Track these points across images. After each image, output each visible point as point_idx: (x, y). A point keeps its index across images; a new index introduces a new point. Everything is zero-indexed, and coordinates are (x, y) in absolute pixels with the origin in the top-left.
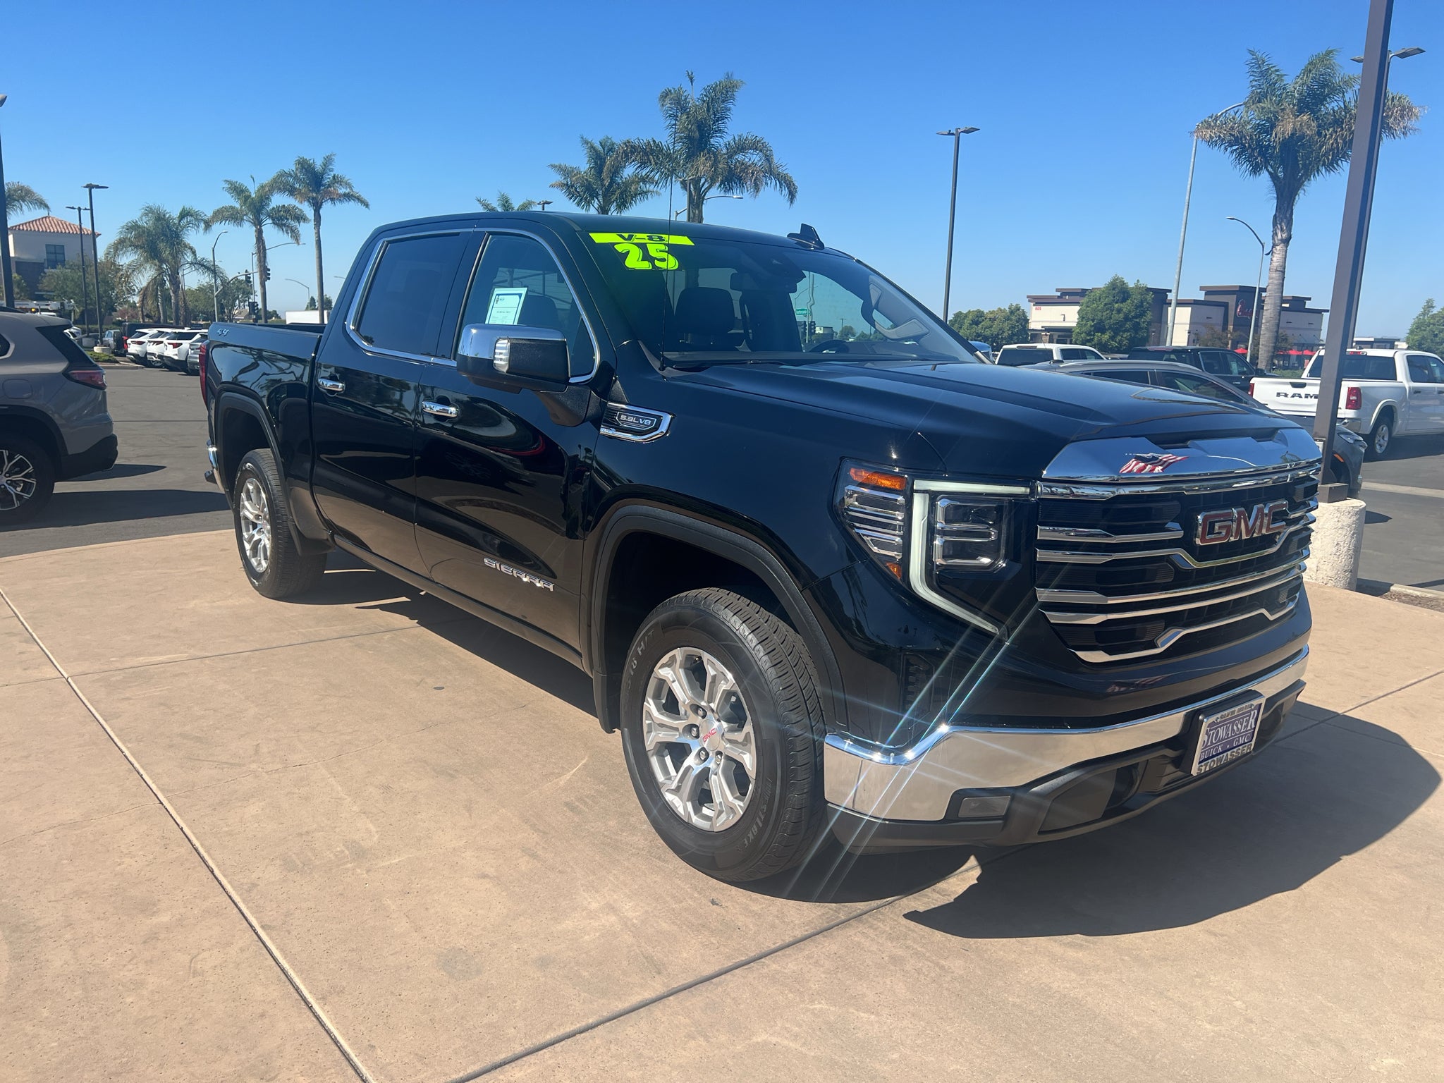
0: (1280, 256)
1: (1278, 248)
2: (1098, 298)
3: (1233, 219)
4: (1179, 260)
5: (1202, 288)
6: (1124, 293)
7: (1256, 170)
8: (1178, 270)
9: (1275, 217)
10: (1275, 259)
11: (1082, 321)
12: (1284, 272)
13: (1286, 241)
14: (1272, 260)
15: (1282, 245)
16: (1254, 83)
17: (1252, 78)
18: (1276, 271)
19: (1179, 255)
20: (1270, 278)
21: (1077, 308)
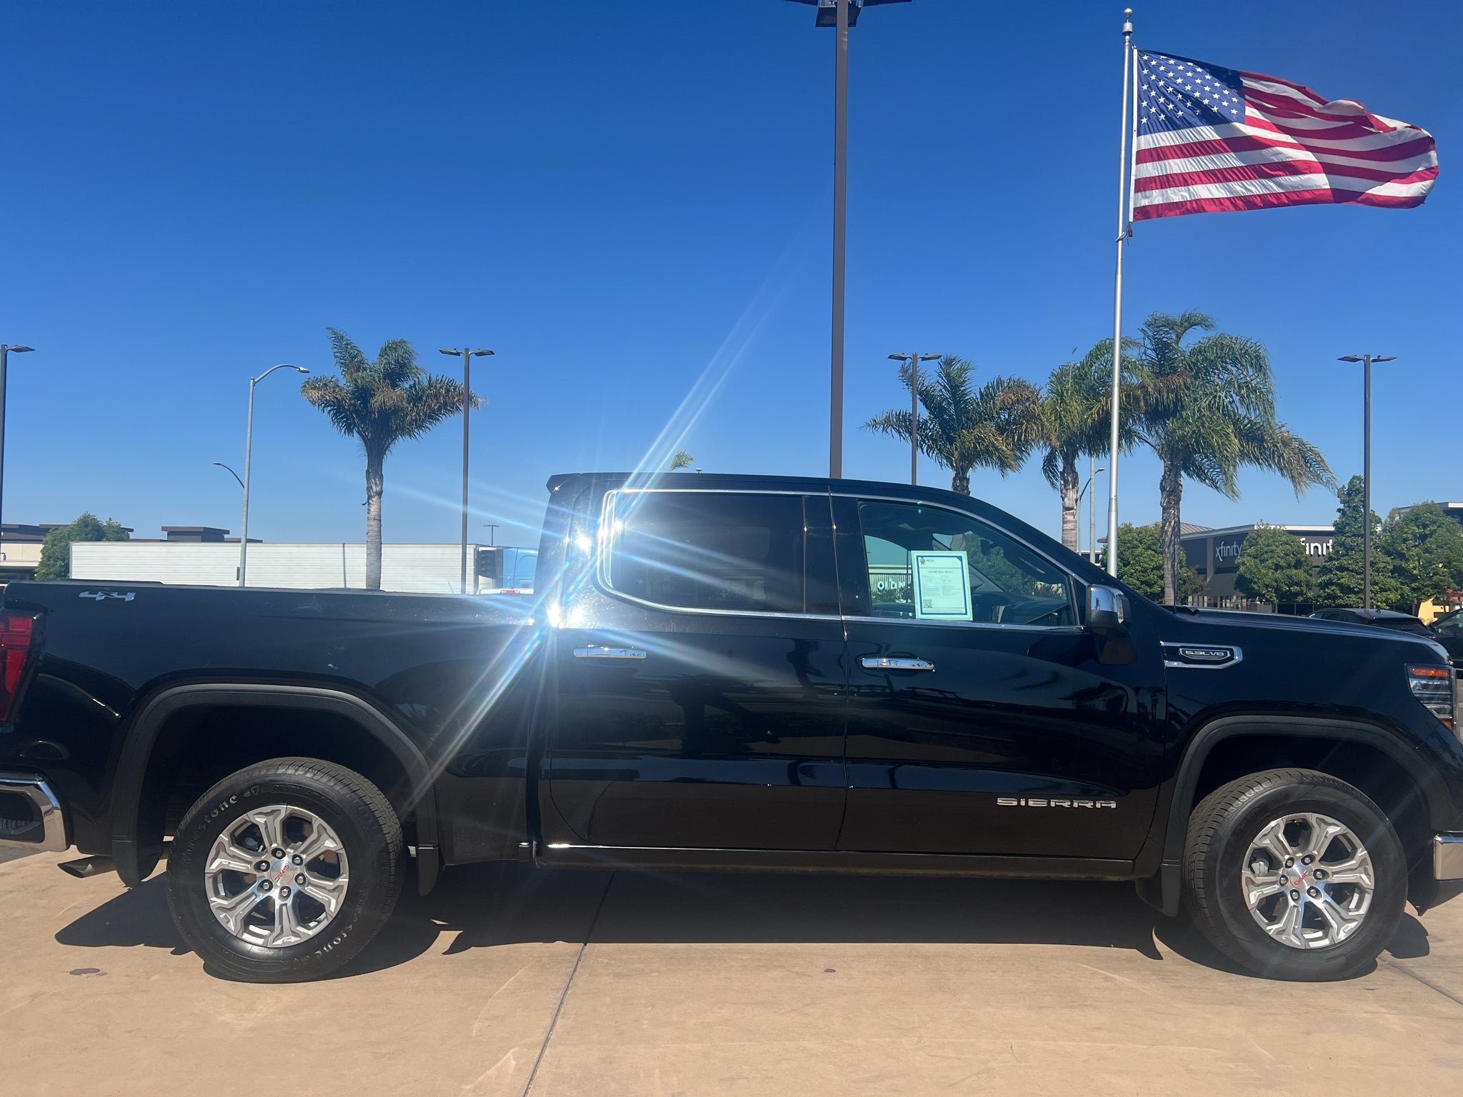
0: (376, 506)
1: (374, 499)
2: (66, 536)
3: (220, 464)
4: (246, 503)
5: (164, 529)
6: (98, 531)
7: (349, 430)
8: (245, 513)
9: (368, 472)
10: (372, 509)
11: (48, 560)
12: (380, 520)
13: (380, 494)
14: (369, 510)
15: (376, 497)
16: (338, 354)
17: (336, 350)
18: (375, 519)
19: (245, 499)
20: (369, 526)
21: (41, 546)
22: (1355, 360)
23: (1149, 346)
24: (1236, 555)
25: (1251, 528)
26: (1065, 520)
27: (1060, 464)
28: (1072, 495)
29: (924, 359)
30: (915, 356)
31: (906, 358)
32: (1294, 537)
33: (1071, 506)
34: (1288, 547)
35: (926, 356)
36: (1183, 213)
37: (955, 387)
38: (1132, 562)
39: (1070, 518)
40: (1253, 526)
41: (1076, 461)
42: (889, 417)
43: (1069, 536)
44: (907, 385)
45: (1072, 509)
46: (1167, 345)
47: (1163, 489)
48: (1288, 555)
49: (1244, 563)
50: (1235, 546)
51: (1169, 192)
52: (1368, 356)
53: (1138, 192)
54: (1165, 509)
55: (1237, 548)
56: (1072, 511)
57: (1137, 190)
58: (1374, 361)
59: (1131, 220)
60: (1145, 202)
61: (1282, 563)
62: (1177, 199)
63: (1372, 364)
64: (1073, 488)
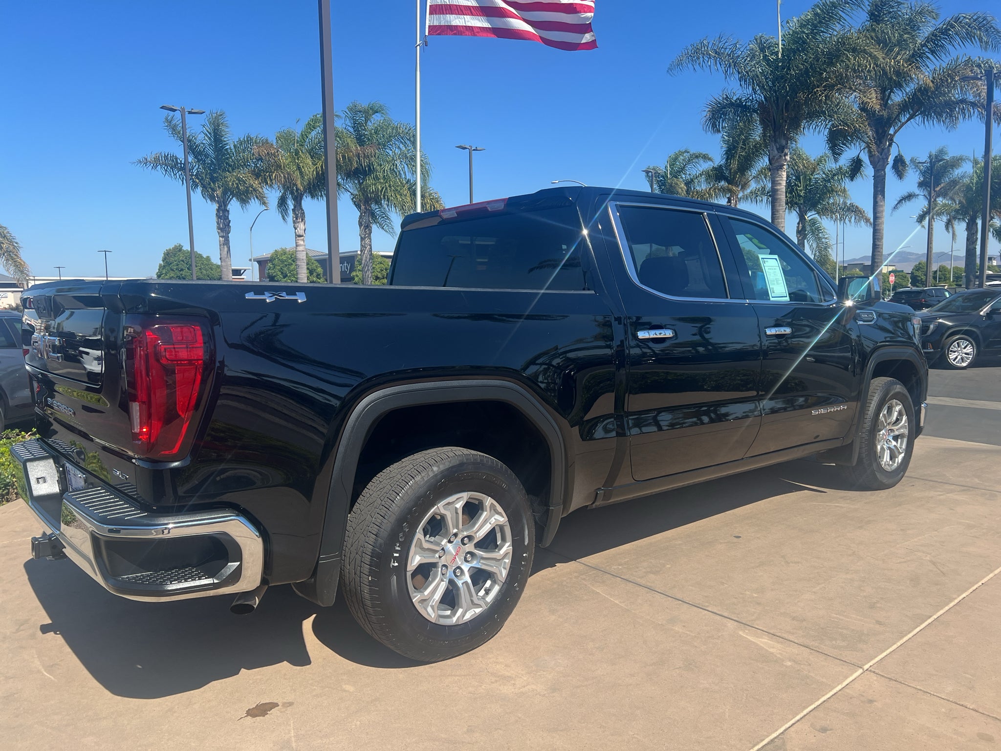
22: (465, 148)
23: (349, 124)
24: (346, 270)
25: (355, 253)
26: (298, 244)
27: (291, 204)
28: (301, 226)
29: (190, 113)
30: (183, 109)
31: (176, 110)
32: (385, 259)
33: (301, 234)
34: (382, 265)
35: (193, 111)
36: (455, 34)
37: (217, 137)
38: (289, 275)
39: (302, 243)
40: (357, 251)
41: (303, 201)
42: (159, 157)
43: (301, 255)
44: (172, 133)
45: (302, 236)
46: (361, 124)
47: (360, 224)
48: (383, 271)
49: (357, 276)
50: (345, 265)
51: (452, 17)
52: (471, 147)
53: (432, 14)
54: (362, 239)
55: (347, 266)
56: (302, 238)
57: (431, 13)
58: (474, 150)
59: (427, 34)
60: (436, 23)
61: (380, 275)
62: (454, 23)
63: (473, 151)
64: (302, 221)
